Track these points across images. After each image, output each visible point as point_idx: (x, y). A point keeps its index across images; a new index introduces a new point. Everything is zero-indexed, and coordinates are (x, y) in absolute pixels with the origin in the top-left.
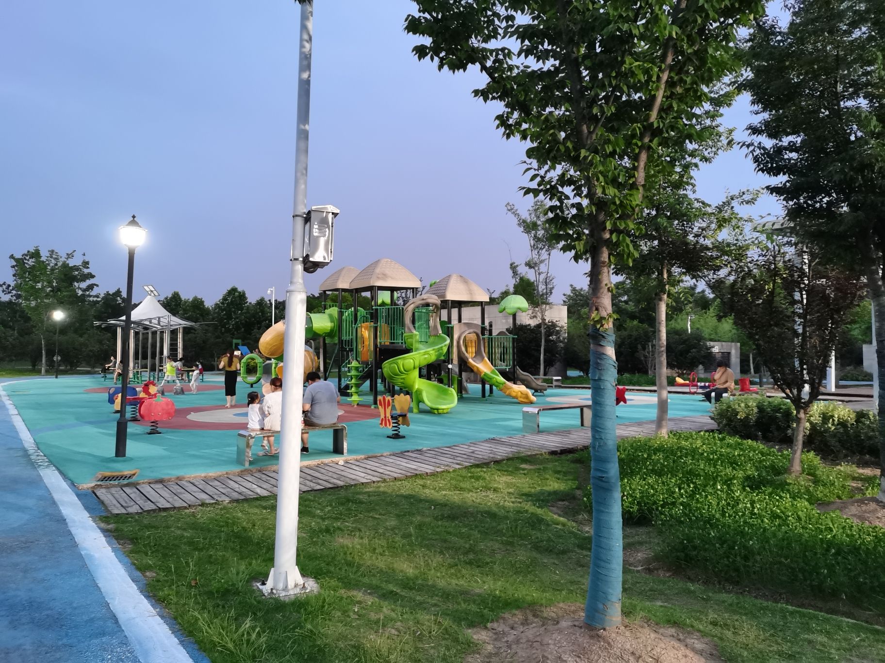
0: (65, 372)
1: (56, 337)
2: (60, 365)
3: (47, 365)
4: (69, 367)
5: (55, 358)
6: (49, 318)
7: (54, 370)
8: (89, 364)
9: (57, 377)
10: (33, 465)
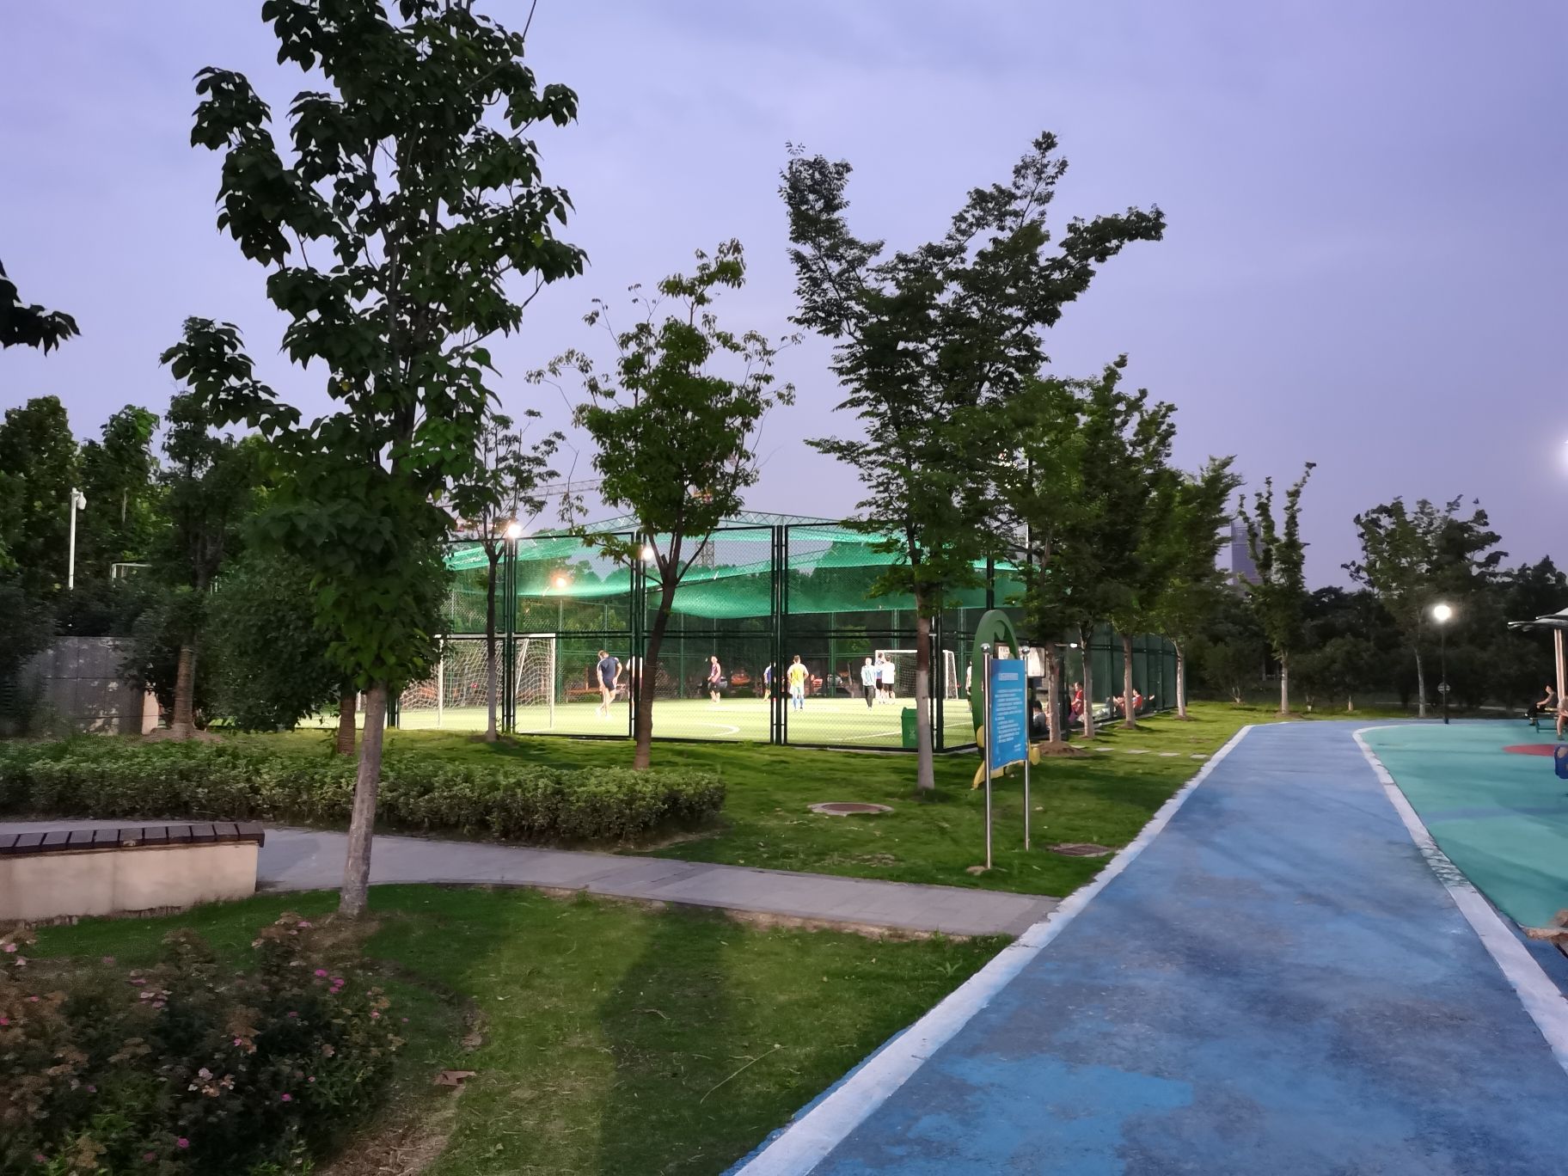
0: (1460, 714)
1: (1441, 651)
2: (1449, 701)
3: (1427, 700)
4: (1465, 705)
5: (1441, 688)
6: (1426, 618)
7: (1440, 709)
8: (1501, 700)
9: (1447, 722)
10: (1436, 878)
